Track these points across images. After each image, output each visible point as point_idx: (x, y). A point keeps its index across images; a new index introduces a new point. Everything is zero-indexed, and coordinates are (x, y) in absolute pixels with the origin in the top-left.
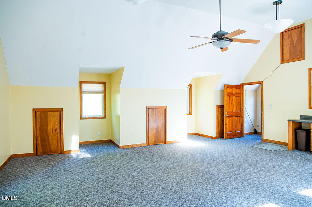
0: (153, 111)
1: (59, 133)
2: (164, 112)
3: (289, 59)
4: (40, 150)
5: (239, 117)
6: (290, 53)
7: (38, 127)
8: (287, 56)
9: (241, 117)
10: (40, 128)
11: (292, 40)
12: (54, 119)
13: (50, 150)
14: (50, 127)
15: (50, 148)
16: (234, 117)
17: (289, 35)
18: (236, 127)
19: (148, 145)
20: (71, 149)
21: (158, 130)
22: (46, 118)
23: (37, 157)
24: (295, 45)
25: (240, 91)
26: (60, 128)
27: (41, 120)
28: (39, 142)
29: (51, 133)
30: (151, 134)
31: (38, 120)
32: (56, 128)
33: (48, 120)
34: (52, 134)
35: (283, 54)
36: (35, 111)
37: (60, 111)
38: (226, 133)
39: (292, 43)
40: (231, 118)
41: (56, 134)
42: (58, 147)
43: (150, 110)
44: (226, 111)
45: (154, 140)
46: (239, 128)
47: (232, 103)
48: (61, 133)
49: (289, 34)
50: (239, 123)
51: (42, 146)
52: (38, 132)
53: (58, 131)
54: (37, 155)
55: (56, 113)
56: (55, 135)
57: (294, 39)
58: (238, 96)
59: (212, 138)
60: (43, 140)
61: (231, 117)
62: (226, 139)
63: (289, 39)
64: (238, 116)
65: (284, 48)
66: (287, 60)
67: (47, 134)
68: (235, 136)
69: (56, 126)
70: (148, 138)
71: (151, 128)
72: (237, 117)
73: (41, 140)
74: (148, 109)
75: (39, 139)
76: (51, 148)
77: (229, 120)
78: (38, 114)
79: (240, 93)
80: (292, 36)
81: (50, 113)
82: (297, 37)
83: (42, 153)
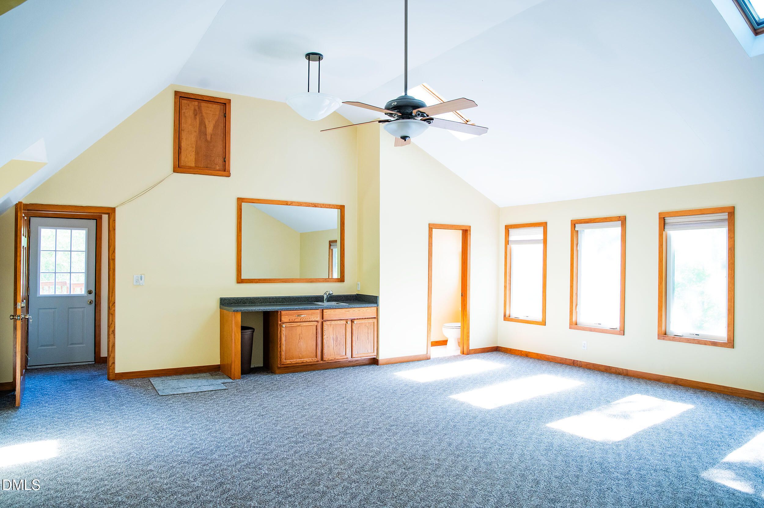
3: (196, 167)
6: (197, 153)
8: (189, 158)
11: (202, 123)
17: (195, 110)
24: (209, 138)
35: (180, 148)
39: (202, 132)
49: (197, 108)
57: (207, 124)
63: (195, 118)
65: (184, 135)
66: (190, 168)
80: (202, 116)
82: (214, 122)
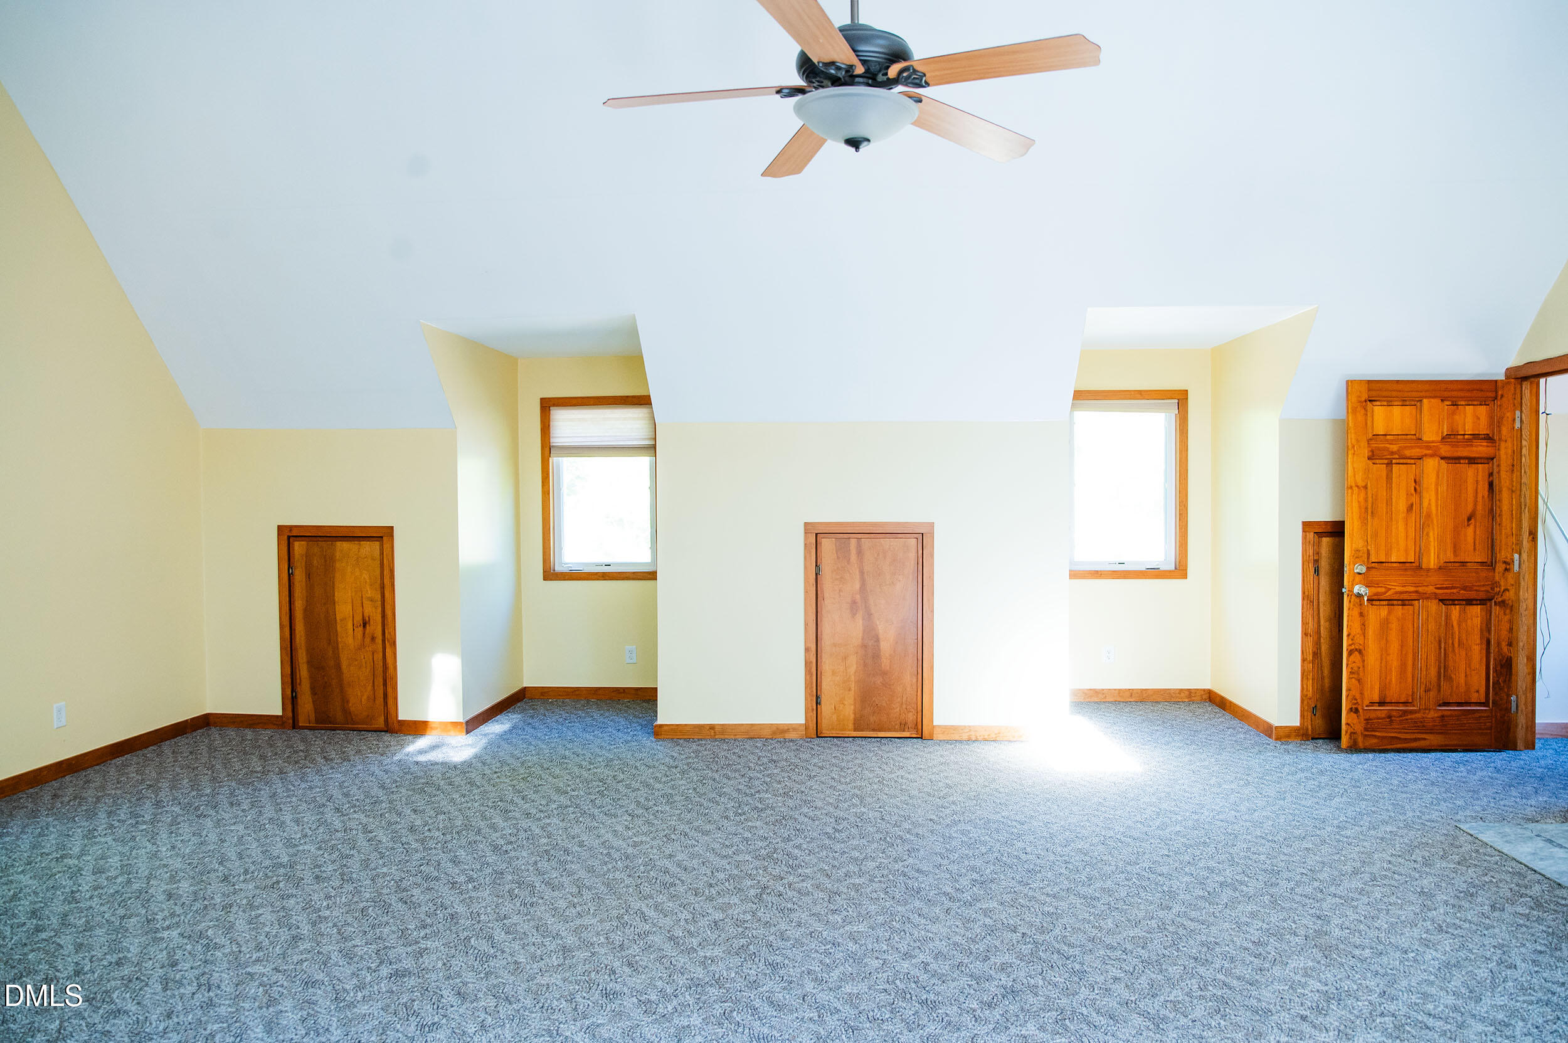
0: (842, 552)
1: (381, 638)
2: (912, 555)
4: (306, 705)
5: (1476, 610)
7: (299, 605)
9: (1503, 604)
10: (305, 610)
12: (358, 573)
13: (346, 712)
14: (344, 609)
15: (345, 701)
16: (1433, 606)
18: (1444, 672)
19: (816, 731)
20: (430, 719)
21: (877, 656)
22: (329, 564)
23: (296, 736)
25: (1496, 422)
26: (384, 616)
27: (309, 576)
28: (304, 672)
29: (348, 636)
30: (834, 673)
31: (299, 575)
32: (366, 615)
33: (338, 575)
34: (350, 640)
36: (289, 536)
37: (382, 536)
38: (1354, 710)
40: (1399, 610)
41: (367, 640)
42: (374, 700)
43: (827, 544)
44: (1356, 557)
45: (849, 711)
46: (1478, 681)
47: (1410, 508)
48: (387, 640)
50: (1477, 651)
51: (314, 692)
52: (300, 628)
53: (376, 628)
54: (294, 728)
55: (368, 549)
56: (363, 645)
58: (1472, 461)
59: (1268, 730)
60: (317, 665)
61: (1404, 603)
62: (1354, 748)
64: (1470, 602)
67: (332, 641)
68: (1433, 739)
69: (367, 603)
70: (816, 699)
71: (835, 645)
72: (1455, 611)
73: (308, 662)
74: (816, 535)
75: (302, 657)
76: (348, 702)
77: (1385, 625)
78: (299, 547)
79: (1488, 438)
81: (344, 545)
83: (313, 717)
